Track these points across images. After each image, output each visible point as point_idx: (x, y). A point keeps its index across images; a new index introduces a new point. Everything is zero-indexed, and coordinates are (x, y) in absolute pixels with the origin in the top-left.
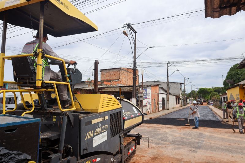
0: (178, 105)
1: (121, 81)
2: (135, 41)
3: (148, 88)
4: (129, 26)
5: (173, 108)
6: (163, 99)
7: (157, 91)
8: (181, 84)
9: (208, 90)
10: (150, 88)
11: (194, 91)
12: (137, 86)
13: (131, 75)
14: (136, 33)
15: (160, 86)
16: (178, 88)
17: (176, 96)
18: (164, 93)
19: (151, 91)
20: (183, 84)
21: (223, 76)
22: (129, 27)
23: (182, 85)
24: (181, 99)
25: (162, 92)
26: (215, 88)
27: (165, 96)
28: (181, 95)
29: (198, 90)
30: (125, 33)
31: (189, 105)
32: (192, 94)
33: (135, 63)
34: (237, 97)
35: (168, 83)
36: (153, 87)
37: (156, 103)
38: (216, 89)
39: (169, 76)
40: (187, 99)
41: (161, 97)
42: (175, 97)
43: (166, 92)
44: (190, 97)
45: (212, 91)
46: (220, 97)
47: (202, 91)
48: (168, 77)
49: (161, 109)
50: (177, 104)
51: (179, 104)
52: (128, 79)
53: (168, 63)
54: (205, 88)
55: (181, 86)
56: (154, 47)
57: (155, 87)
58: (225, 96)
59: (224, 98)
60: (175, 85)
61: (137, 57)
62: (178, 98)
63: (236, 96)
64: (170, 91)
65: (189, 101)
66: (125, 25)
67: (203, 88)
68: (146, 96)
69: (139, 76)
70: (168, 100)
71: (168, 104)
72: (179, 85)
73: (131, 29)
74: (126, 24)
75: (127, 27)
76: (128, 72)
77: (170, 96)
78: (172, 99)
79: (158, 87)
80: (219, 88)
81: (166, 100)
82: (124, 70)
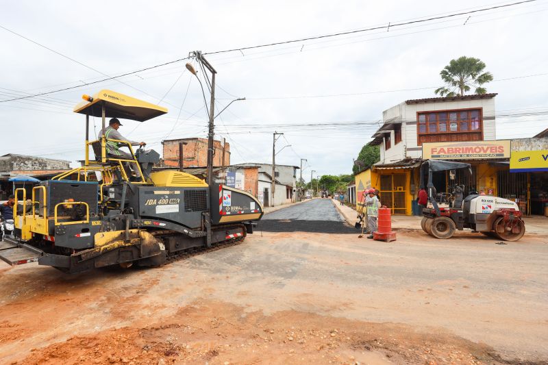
0: (290, 199)
1: (197, 161)
2: (213, 87)
3: (238, 171)
4: (199, 56)
5: (282, 204)
6: (266, 190)
7: (255, 178)
8: (296, 168)
10: (242, 171)
11: (315, 180)
13: (206, 148)
14: (214, 72)
15: (260, 170)
16: (291, 175)
17: (287, 186)
18: (269, 180)
19: (243, 176)
20: (298, 168)
22: (199, 58)
23: (297, 170)
24: (294, 191)
25: (263, 177)
26: (343, 176)
27: (268, 186)
28: (294, 185)
29: (320, 178)
30: (189, 67)
31: (306, 200)
32: (313, 184)
33: (211, 126)
34: (368, 185)
35: (274, 166)
36: (247, 170)
40: (303, 191)
41: (261, 187)
42: (285, 188)
43: (271, 179)
44: (310, 188)
45: (338, 180)
46: (348, 187)
48: (274, 155)
50: (288, 198)
51: (291, 198)
53: (274, 134)
55: (295, 172)
57: (250, 171)
58: (353, 186)
59: (352, 188)
60: (286, 170)
61: (215, 116)
62: (289, 190)
63: (367, 183)
64: (278, 179)
65: (307, 194)
66: (191, 55)
68: (234, 184)
69: (230, 153)
70: (273, 192)
72: (292, 169)
73: (203, 62)
74: (195, 53)
75: (195, 58)
77: (277, 187)
78: (281, 191)
79: (257, 171)
80: (348, 176)
81: (270, 191)
82: (203, 142)
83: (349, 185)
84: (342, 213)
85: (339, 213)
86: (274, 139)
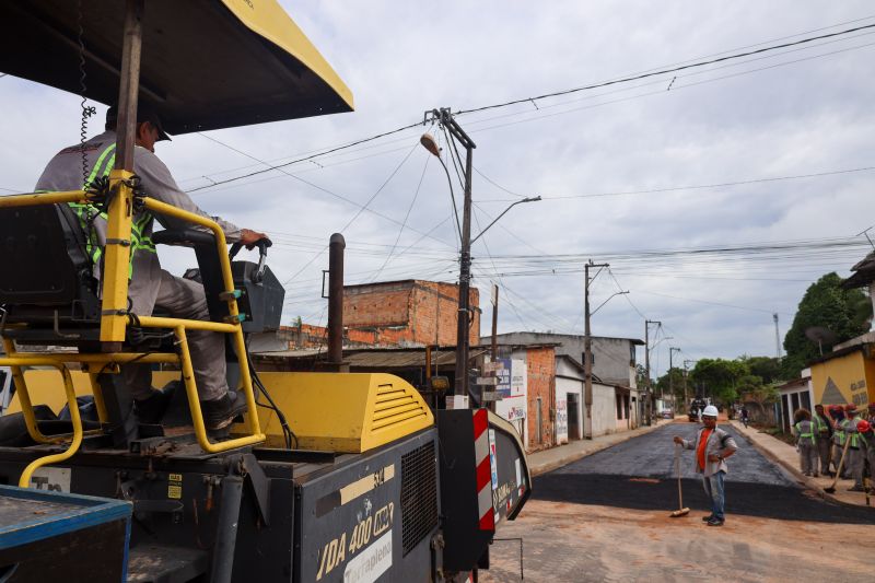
0: (624, 421)
1: (413, 331)
2: (468, 176)
3: (515, 355)
4: (444, 117)
5: (607, 434)
6: (571, 397)
7: (549, 369)
8: (634, 342)
9: (728, 367)
10: (524, 355)
11: (677, 370)
12: (473, 348)
13: (452, 309)
14: (470, 146)
15: (558, 351)
16: (623, 360)
17: (617, 388)
18: (575, 375)
19: (525, 367)
20: (640, 343)
21: (776, 317)
22: (445, 123)
23: (637, 347)
24: (634, 399)
25: (567, 371)
26: (753, 360)
27: (576, 388)
28: (633, 385)
29: (692, 367)
30: (428, 143)
31: (661, 423)
32: (673, 382)
33: (465, 261)
34: (858, 392)
35: (588, 339)
36: (532, 353)
37: (546, 414)
38: (754, 364)
39: (591, 311)
40: (654, 398)
41: (563, 389)
42: (612, 392)
43: (580, 370)
44: (666, 391)
45: (742, 372)
46: (780, 394)
47: (706, 370)
48: (587, 315)
49: (562, 436)
50: (620, 417)
51: (627, 416)
52: (441, 321)
53: (587, 267)
54: (719, 360)
55: (633, 351)
56: (539, 199)
57: (540, 354)
58: (799, 390)
59: (795, 397)
60: (612, 348)
61: (472, 238)
62: (622, 396)
63: (853, 387)
64: (595, 371)
65: (661, 407)
66: (430, 116)
67: (709, 358)
68: (508, 387)
69: (480, 311)
70: (588, 403)
71: (589, 416)
72: (627, 346)
73: (451, 131)
74: (435, 112)
75: (437, 122)
76: (440, 296)
77: (596, 389)
78: (604, 398)
79: (551, 354)
80: (766, 361)
81: (580, 401)
82: (424, 289)
83: (783, 388)
84: (783, 463)
85: (770, 461)
86: (587, 279)
